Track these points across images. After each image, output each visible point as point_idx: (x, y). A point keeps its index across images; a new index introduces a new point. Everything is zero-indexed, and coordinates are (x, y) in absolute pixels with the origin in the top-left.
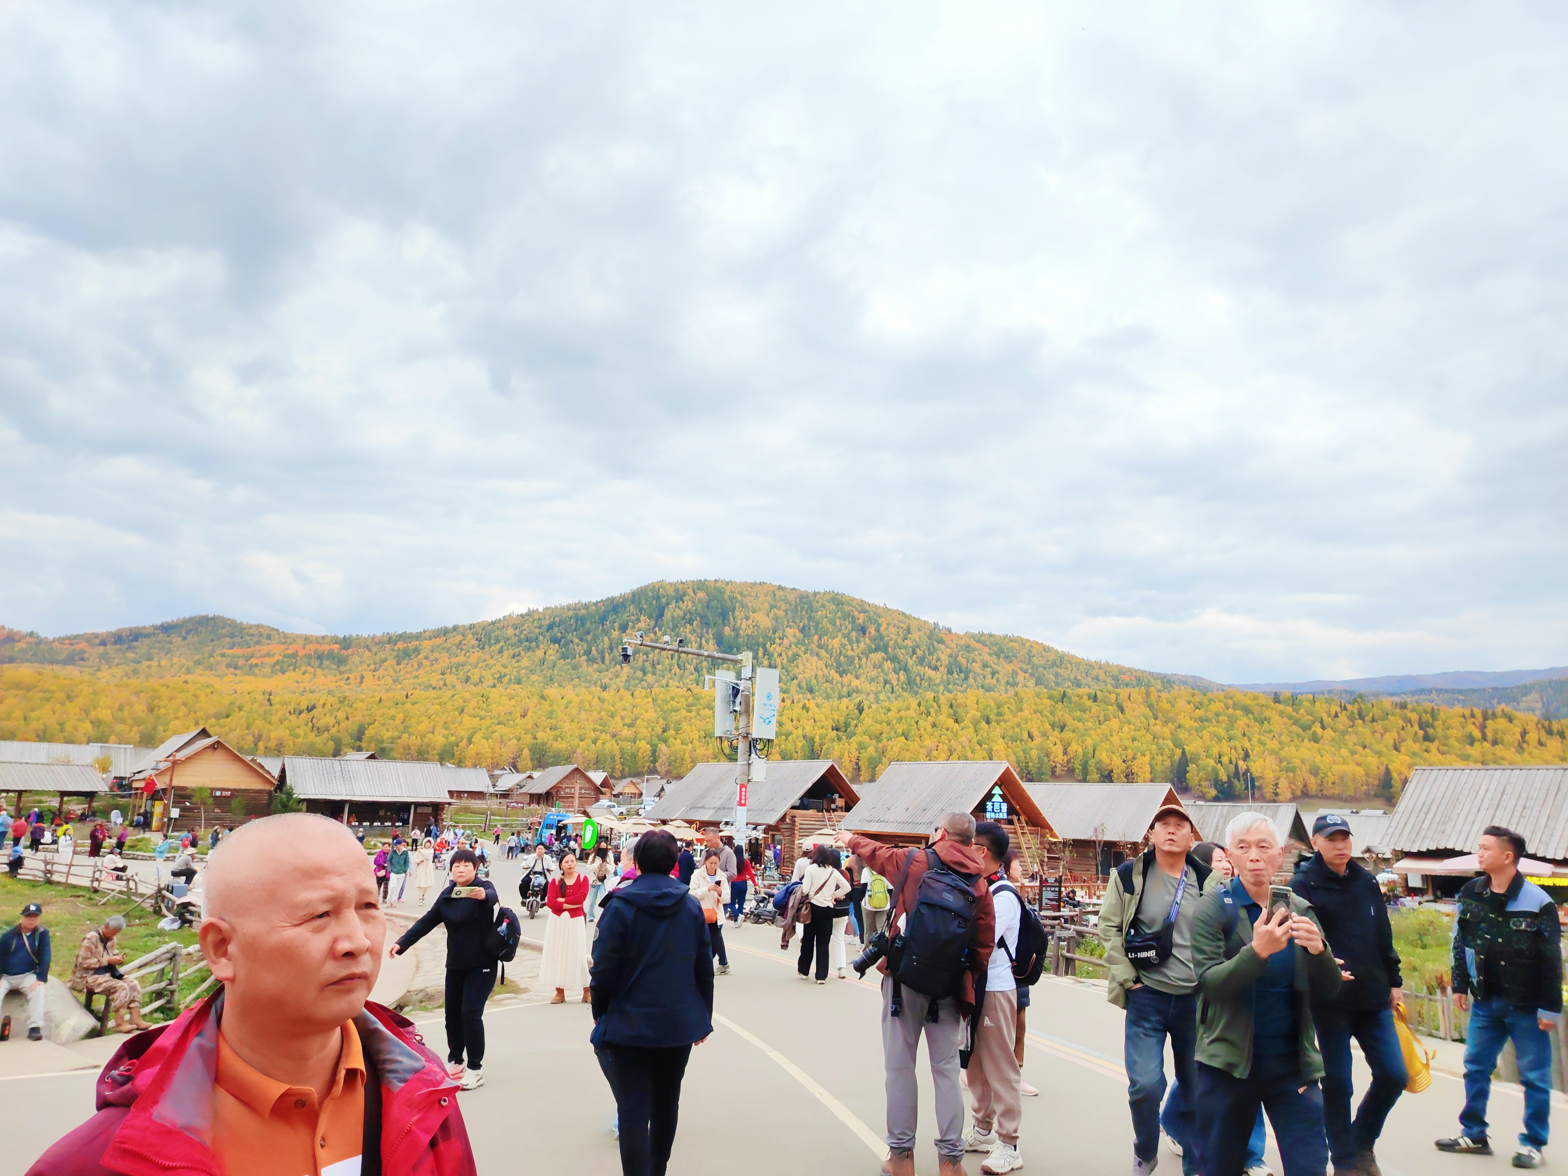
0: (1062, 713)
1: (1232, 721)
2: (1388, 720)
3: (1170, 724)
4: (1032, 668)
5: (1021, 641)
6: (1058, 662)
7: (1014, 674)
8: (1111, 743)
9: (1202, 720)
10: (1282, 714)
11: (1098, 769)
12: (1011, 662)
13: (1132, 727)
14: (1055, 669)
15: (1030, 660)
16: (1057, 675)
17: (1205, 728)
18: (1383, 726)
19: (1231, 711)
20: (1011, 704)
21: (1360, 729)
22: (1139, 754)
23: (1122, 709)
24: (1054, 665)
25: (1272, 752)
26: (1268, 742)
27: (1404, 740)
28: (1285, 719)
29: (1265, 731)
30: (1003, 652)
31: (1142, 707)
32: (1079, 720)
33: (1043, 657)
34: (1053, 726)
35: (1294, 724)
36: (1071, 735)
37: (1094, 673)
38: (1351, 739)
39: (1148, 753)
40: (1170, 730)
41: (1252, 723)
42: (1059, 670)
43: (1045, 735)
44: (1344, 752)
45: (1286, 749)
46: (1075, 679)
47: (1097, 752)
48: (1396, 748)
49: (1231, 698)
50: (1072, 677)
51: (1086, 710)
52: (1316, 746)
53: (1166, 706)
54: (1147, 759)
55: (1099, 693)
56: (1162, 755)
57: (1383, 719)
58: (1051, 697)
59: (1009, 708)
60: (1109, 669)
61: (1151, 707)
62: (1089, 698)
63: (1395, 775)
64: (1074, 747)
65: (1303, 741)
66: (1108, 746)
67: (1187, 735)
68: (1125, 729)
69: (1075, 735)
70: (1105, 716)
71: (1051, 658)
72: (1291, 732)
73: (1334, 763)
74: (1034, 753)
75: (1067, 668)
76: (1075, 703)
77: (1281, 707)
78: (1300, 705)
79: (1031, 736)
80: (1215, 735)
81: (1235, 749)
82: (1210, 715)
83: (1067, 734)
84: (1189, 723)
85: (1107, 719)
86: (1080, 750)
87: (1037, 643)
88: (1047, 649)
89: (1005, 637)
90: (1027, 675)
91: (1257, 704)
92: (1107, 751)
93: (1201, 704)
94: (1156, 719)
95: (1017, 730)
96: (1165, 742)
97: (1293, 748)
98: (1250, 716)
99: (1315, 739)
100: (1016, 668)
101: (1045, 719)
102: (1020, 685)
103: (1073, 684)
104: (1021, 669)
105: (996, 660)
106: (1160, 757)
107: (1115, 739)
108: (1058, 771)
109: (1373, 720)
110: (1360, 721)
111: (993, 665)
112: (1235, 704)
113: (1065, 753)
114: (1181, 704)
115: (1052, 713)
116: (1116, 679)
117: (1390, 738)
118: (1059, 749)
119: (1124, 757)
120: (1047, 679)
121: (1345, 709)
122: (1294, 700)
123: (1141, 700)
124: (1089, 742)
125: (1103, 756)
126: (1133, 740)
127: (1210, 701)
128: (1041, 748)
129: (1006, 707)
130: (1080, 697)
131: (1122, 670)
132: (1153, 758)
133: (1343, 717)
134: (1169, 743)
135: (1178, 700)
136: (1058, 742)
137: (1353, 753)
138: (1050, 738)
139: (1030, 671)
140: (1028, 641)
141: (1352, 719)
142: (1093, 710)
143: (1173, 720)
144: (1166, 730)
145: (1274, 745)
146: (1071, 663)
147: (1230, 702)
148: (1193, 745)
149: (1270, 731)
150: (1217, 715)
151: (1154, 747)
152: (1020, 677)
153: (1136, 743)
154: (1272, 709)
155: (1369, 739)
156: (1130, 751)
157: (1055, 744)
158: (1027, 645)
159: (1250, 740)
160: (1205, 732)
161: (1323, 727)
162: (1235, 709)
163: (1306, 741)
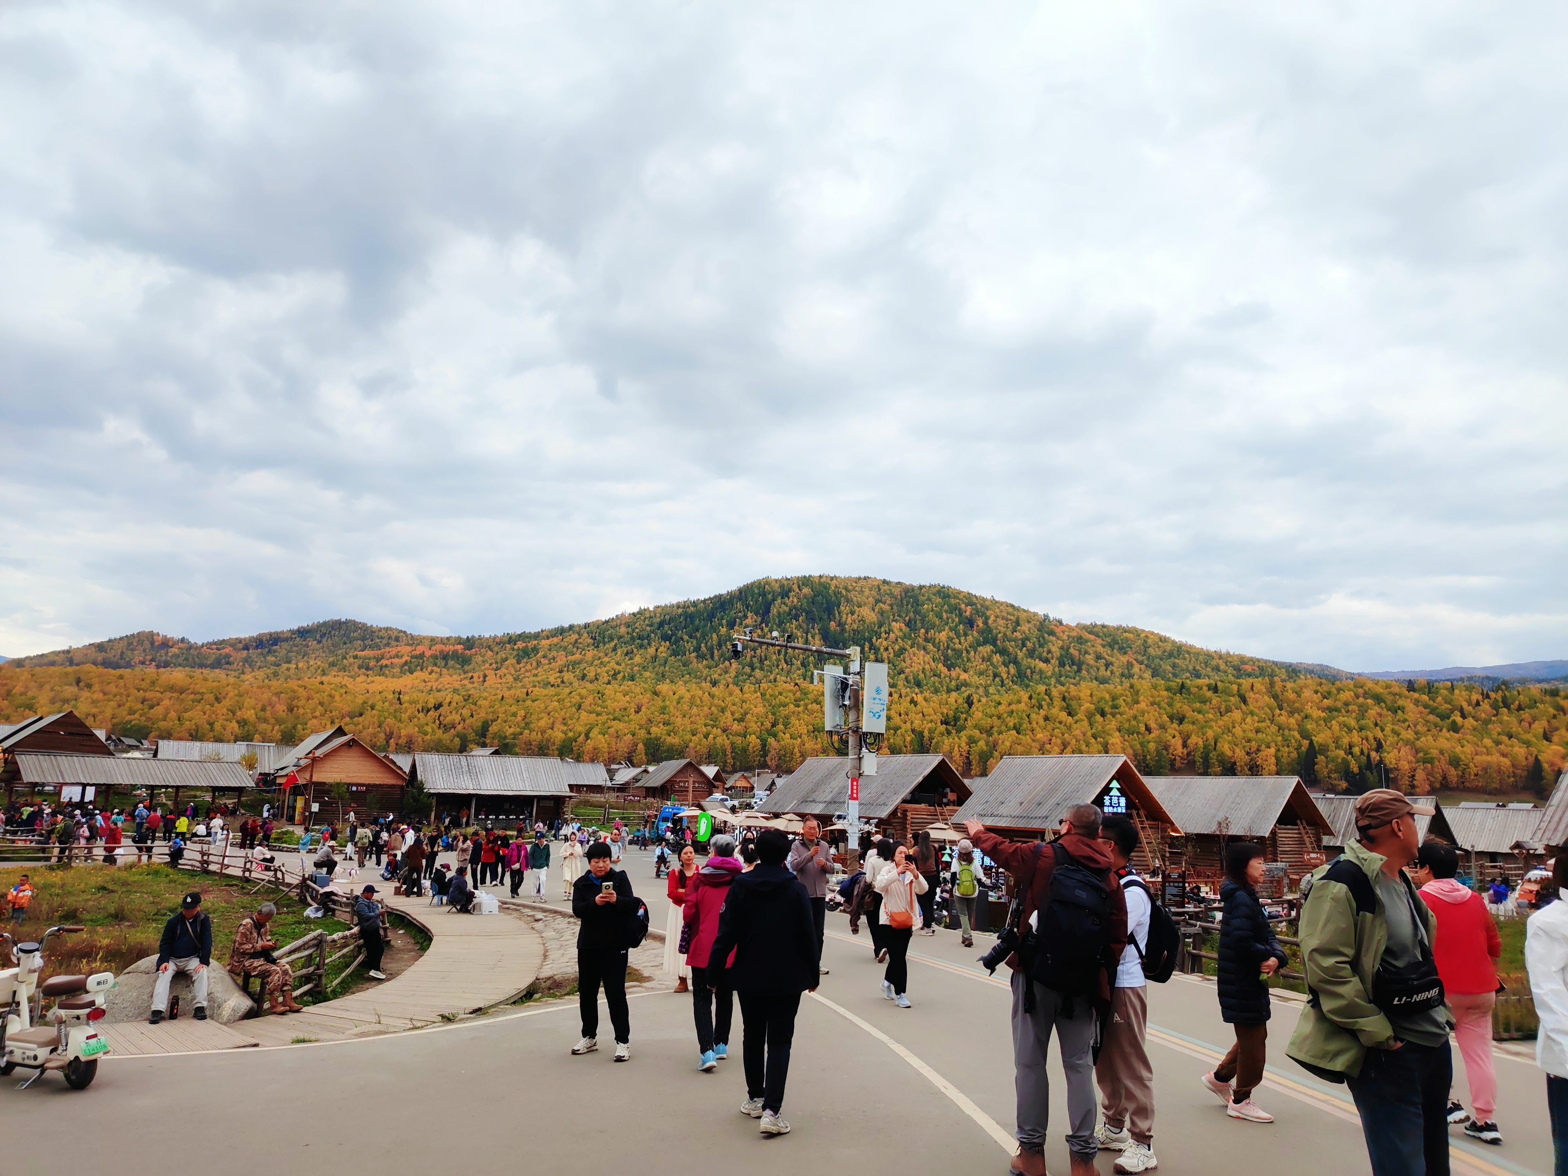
0: (1181, 705)
1: (1363, 711)
2: (1537, 708)
3: (1296, 715)
4: (1148, 659)
5: (1136, 632)
6: (1175, 652)
7: (1130, 665)
8: (1233, 734)
9: (1330, 709)
10: (1417, 702)
11: (1219, 762)
12: (1125, 653)
13: (1256, 718)
14: (1172, 660)
15: (1145, 651)
16: (1174, 666)
17: (1334, 718)
18: (1530, 715)
19: (1361, 700)
20: (1126, 696)
21: (1505, 718)
22: (1263, 746)
23: (1244, 700)
24: (1171, 655)
25: (1407, 742)
26: (1403, 732)
27: (1557, 729)
28: (1421, 708)
29: (1399, 721)
30: (1118, 643)
31: (1266, 697)
32: (1199, 712)
33: (1159, 647)
34: (1171, 718)
35: (1430, 713)
36: (1191, 727)
37: (1214, 663)
38: (1495, 729)
39: (1273, 744)
40: (1296, 721)
41: (1385, 712)
42: (1176, 661)
43: (1162, 727)
44: (1487, 742)
45: (1423, 739)
46: (1194, 669)
47: (1219, 744)
48: (1547, 737)
49: (1362, 687)
50: (1191, 668)
51: (1206, 701)
52: (1456, 735)
53: (1292, 696)
54: (1272, 750)
55: (1219, 684)
56: (1288, 746)
57: (1530, 708)
58: (1168, 689)
59: (1124, 700)
60: (1230, 659)
61: (1275, 697)
62: (1209, 690)
63: (1546, 766)
64: (1193, 740)
65: (1441, 730)
66: (1230, 738)
67: (1314, 726)
68: (1249, 720)
69: (1195, 727)
70: (1226, 706)
71: (1168, 648)
72: (1427, 721)
73: (1477, 754)
74: (1152, 746)
75: (1185, 659)
76: (1194, 694)
77: (1416, 695)
78: (1437, 693)
79: (1148, 729)
80: (1345, 726)
81: (1367, 739)
82: (1339, 704)
83: (1187, 727)
84: (1316, 713)
85: (1228, 710)
86: (1201, 743)
87: (1153, 633)
88: (1163, 640)
89: (1118, 628)
90: (1143, 667)
91: (1390, 693)
92: (1229, 743)
93: (1329, 693)
94: (1281, 710)
95: (1134, 723)
96: (1292, 733)
97: (1430, 738)
98: (1383, 704)
99: (1455, 728)
100: (1131, 660)
101: (1162, 711)
102: (1136, 677)
103: (1191, 674)
104: (1136, 660)
105: (1109, 652)
106: (1286, 749)
107: (1238, 731)
108: (1178, 764)
109: (1520, 708)
110: (1505, 710)
111: (1107, 657)
112: (1365, 693)
113: (1185, 745)
114: (1307, 694)
115: (1170, 705)
116: (1237, 669)
117: (1539, 727)
118: (1177, 742)
119: (1247, 749)
120: (1164, 671)
121: (1488, 697)
122: (1430, 688)
123: (1264, 690)
124: (1210, 734)
125: (1225, 748)
126: (1258, 731)
127: (1339, 690)
128: (1159, 741)
129: (1121, 699)
130: (1200, 688)
131: (1243, 660)
132: (1278, 750)
133: (1486, 706)
134: (1296, 734)
135: (1304, 690)
136: (1177, 734)
137: (1498, 743)
138: (1169, 730)
139: (1146, 662)
140: (1143, 631)
141: (1495, 706)
142: (1214, 702)
143: (1299, 711)
144: (1292, 721)
145: (1409, 735)
146: (1189, 653)
147: (1361, 691)
148: (1322, 735)
149: (1405, 721)
150: (1346, 704)
151: (1280, 738)
152: (1136, 669)
153: (1260, 735)
154: (1406, 697)
155: (1515, 728)
156: (1254, 743)
157: (1174, 737)
158: (1143, 635)
159: (1382, 730)
160: (1334, 722)
161: (1464, 716)
162: (1366, 699)
163: (1444, 730)
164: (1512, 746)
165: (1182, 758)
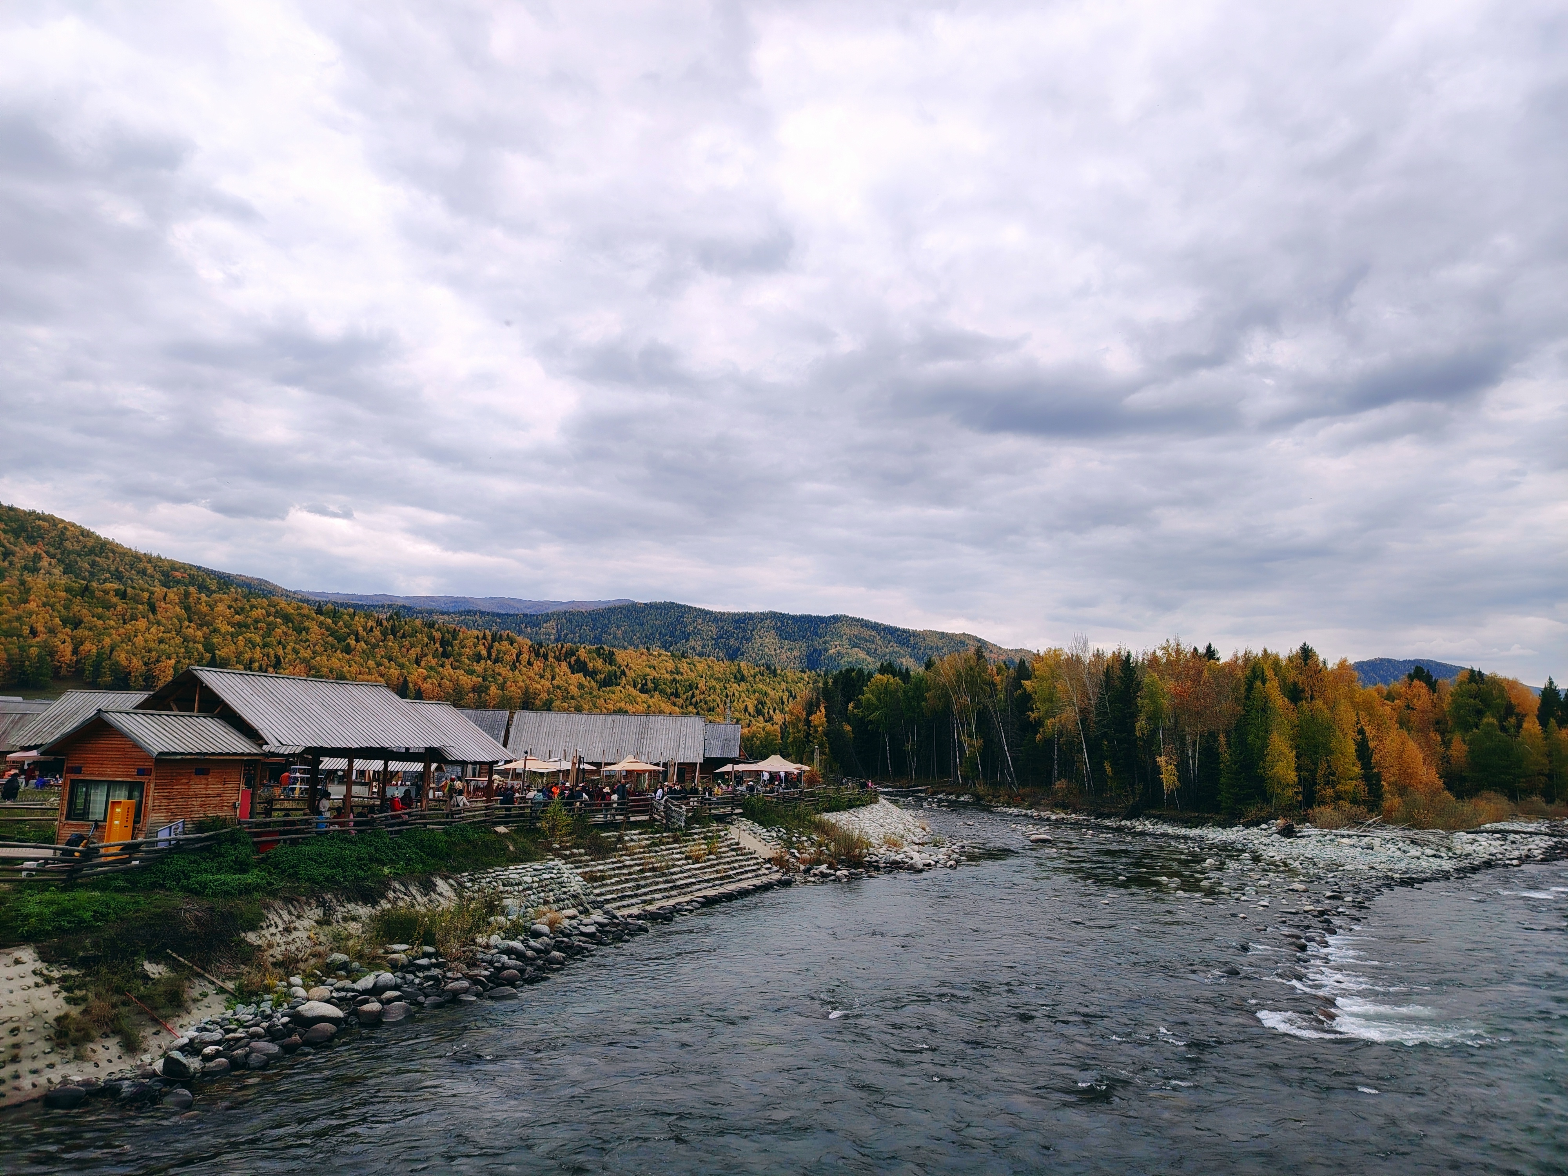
30: (26, 531)
31: (178, 609)
37: (141, 566)
39: (174, 656)
41: (290, 632)
43: (52, 631)
48: (417, 662)
51: (110, 607)
52: (348, 656)
55: (129, 590)
56: (189, 658)
57: (411, 637)
58: (68, 590)
72: (326, 643)
74: (34, 651)
76: (98, 599)
77: (322, 618)
78: (340, 617)
79: (34, 632)
89: (32, 513)
108: (63, 672)
115: (66, 608)
116: (166, 574)
118: (68, 648)
119: (146, 659)
121: (381, 624)
122: (335, 614)
125: (122, 657)
128: (44, 646)
129: (5, 596)
130: (106, 592)
131: (174, 566)
132: (178, 662)
133: (377, 633)
134: (200, 647)
164: (389, 668)
165: (69, 666)
